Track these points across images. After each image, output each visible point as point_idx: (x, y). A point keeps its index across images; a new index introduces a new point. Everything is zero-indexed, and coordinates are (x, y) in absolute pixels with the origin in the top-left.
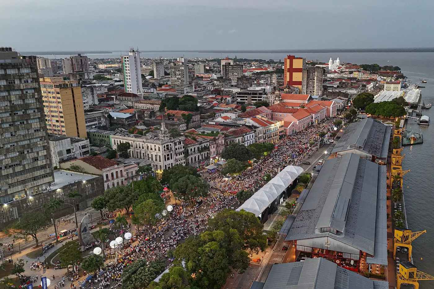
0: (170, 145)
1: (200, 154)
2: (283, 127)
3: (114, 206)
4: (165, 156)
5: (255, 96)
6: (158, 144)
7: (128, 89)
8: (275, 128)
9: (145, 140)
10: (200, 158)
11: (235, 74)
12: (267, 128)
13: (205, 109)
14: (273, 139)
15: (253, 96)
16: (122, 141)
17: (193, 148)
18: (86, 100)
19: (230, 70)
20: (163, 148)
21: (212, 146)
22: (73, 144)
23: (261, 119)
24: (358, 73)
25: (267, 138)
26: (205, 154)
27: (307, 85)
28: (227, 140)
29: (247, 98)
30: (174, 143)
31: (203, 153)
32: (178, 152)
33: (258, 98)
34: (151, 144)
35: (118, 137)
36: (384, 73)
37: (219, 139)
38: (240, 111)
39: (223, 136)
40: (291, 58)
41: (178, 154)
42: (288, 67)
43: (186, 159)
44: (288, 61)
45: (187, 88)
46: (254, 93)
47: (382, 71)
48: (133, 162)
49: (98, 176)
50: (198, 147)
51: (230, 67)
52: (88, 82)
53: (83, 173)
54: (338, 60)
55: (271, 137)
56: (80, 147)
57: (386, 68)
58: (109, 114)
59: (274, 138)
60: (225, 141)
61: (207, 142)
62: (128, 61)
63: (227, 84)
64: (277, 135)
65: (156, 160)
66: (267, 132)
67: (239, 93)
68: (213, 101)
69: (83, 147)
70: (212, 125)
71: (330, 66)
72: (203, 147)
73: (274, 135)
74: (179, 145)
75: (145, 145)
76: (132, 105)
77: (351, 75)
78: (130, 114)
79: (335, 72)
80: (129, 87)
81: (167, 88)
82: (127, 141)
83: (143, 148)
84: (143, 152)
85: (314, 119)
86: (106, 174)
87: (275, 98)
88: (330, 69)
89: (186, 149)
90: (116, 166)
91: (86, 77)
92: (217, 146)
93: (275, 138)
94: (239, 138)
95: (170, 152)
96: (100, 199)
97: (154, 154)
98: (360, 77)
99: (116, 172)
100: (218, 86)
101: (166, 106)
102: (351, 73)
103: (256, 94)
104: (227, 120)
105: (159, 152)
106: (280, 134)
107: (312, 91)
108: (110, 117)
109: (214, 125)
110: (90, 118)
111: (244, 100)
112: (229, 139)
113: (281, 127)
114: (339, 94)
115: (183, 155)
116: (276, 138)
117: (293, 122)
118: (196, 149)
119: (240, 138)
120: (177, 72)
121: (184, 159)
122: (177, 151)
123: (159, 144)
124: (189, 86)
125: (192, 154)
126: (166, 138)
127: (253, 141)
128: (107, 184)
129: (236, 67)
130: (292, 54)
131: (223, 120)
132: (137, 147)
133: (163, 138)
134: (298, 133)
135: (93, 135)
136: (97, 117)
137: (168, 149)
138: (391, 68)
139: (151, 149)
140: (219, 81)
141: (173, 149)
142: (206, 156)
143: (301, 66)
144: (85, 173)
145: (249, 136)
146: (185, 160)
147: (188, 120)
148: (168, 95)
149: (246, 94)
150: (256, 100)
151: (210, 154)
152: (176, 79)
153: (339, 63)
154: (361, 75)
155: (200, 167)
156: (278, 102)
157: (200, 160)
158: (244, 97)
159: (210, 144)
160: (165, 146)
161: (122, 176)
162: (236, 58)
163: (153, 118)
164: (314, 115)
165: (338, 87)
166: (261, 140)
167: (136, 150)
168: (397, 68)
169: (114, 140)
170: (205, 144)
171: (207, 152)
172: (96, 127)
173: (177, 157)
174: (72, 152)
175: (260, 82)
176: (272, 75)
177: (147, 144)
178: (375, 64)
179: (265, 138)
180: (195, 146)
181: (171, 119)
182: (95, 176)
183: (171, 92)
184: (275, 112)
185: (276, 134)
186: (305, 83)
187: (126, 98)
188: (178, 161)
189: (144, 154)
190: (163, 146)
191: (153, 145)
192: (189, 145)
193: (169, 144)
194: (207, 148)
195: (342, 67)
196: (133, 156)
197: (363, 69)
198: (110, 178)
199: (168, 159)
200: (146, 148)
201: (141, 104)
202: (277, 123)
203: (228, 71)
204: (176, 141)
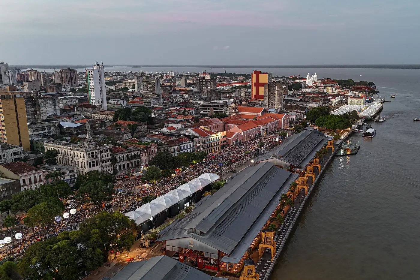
0: (96, 152)
1: (130, 162)
2: (225, 137)
4: (90, 163)
5: (216, 108)
6: (82, 152)
7: (92, 101)
8: (216, 138)
9: (72, 148)
10: (130, 165)
11: (208, 87)
12: (207, 138)
13: (159, 120)
14: (214, 149)
15: (215, 108)
16: (53, 148)
17: (121, 156)
18: (44, 110)
19: (204, 84)
20: (88, 155)
21: (144, 154)
22: (4, 151)
23: (204, 130)
24: (331, 88)
25: (206, 148)
26: (135, 162)
27: (268, 99)
28: (161, 149)
29: (209, 110)
30: (100, 151)
31: (133, 161)
32: (104, 160)
33: (220, 110)
34: (77, 152)
35: (50, 144)
36: (358, 88)
37: (150, 147)
38: (193, 122)
39: (156, 145)
40: (257, 73)
41: (105, 162)
42: (254, 81)
43: (113, 166)
44: (254, 76)
45: (155, 100)
46: (217, 106)
47: (357, 86)
48: (56, 168)
49: (14, 181)
50: (127, 156)
51: (204, 81)
52: (64, 94)
53: (3, 178)
54: (315, 76)
55: (212, 146)
56: (11, 153)
57: (360, 83)
58: (59, 123)
59: (215, 147)
60: (158, 150)
61: (137, 150)
62: (92, 74)
63: (196, 97)
64: (219, 144)
65: (82, 167)
66: (207, 142)
67: (203, 106)
68: (172, 113)
69: (15, 154)
70: (155, 134)
71: (307, 81)
72: (133, 155)
73: (215, 145)
74: (105, 152)
75: (72, 152)
76: (90, 116)
77: (325, 90)
78: (80, 124)
79: (311, 87)
80: (93, 98)
81: (138, 100)
82: (55, 148)
83: (71, 155)
84: (71, 159)
85: (261, 131)
86: (23, 179)
87: (232, 110)
88: (307, 83)
89: (113, 156)
90: (34, 172)
91: (63, 89)
92: (149, 154)
93: (216, 148)
94: (174, 147)
95: (95, 159)
96: (6, 202)
97: (80, 161)
98: (333, 92)
99: (34, 177)
100: (187, 98)
101: (118, 117)
102: (325, 87)
103: (218, 106)
104: (171, 130)
105: (84, 159)
106: (222, 144)
107: (273, 104)
108: (60, 126)
109: (157, 134)
110: (39, 127)
111: (206, 111)
112: (163, 148)
113: (223, 137)
114: (297, 107)
115: (110, 162)
116: (218, 148)
117: (237, 133)
118: (125, 157)
119: (176, 147)
120: (149, 85)
121: (111, 166)
122: (103, 158)
123: (84, 152)
124: (156, 99)
125: (120, 162)
126: (90, 146)
127: (190, 150)
128: (24, 189)
129: (209, 81)
130: (258, 70)
131: (168, 130)
132: (65, 155)
133: (88, 146)
134: (242, 143)
135: (35, 143)
136: (47, 126)
137: (93, 156)
138: (364, 83)
139: (77, 156)
140: (188, 94)
141: (99, 156)
142: (136, 163)
143: (266, 81)
144: (5, 178)
145: (186, 145)
146: (112, 168)
147: (133, 129)
148: (133, 106)
149: (208, 106)
150: (218, 112)
151: (141, 162)
152: (148, 91)
153: (316, 79)
154: (333, 90)
155: (129, 174)
156: (235, 114)
157: (130, 167)
158: (207, 109)
159: (140, 152)
160: (89, 153)
161: (41, 181)
162: (225, 72)
163: (104, 128)
164: (261, 127)
165: (301, 101)
166: (199, 150)
167: (65, 157)
168: (372, 84)
169: (47, 148)
170: (136, 152)
171: (137, 160)
172: (40, 136)
173: (103, 164)
174: (2, 158)
175: (232, 95)
176: (240, 88)
177: (74, 151)
178: (350, 80)
179: (205, 147)
180: (123, 154)
181: (118, 128)
182: (12, 181)
183: (138, 104)
184: (228, 123)
185: (217, 144)
186: (266, 97)
187: (86, 109)
188: (105, 168)
189: (71, 160)
190: (88, 153)
191: (79, 153)
192: (117, 153)
193: (94, 151)
194: (137, 156)
195: (318, 82)
196: (63, 163)
197: (337, 84)
198: (27, 182)
199: (94, 166)
200: (73, 156)
201: (98, 115)
202: (218, 133)
203: (202, 85)
204: (102, 149)
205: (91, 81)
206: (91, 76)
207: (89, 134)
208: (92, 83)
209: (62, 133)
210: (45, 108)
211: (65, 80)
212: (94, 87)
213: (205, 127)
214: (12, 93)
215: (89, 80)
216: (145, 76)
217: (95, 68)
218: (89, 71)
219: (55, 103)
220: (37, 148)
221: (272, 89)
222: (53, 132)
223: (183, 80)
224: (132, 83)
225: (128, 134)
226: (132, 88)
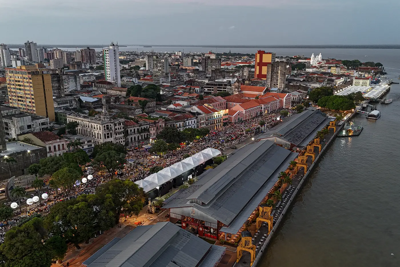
0: (110, 125)
1: (140, 135)
2: (227, 115)
3: (43, 172)
4: (105, 134)
5: (220, 87)
6: (99, 124)
7: (107, 78)
8: (219, 115)
9: (90, 120)
10: (140, 138)
11: (213, 67)
12: (210, 116)
13: (166, 97)
14: (216, 126)
15: (218, 87)
16: (74, 120)
17: (132, 129)
18: (66, 86)
19: (209, 63)
20: (103, 127)
21: (152, 128)
22: (34, 121)
23: (208, 107)
24: (335, 68)
25: (209, 124)
26: (145, 135)
27: (271, 78)
28: (167, 124)
29: (213, 89)
30: (114, 124)
31: (143, 134)
32: (117, 132)
33: (223, 89)
34: (94, 124)
35: (71, 117)
36: (364, 69)
37: (159, 122)
38: (198, 99)
39: (164, 120)
40: (261, 53)
41: (118, 134)
42: (258, 61)
44: (258, 55)
45: (163, 78)
46: (220, 85)
47: (363, 66)
48: (76, 138)
49: (42, 148)
50: (138, 129)
51: (209, 61)
52: (84, 71)
53: (33, 145)
54: (320, 56)
55: (214, 123)
56: (40, 123)
57: (366, 64)
58: (79, 98)
59: (217, 124)
60: (165, 125)
61: (146, 125)
62: (108, 53)
63: (201, 76)
65: (98, 138)
66: (210, 119)
67: (207, 84)
68: (179, 90)
69: (43, 124)
70: (163, 110)
71: (311, 61)
72: (143, 128)
73: (218, 122)
74: (119, 125)
75: (90, 124)
76: (106, 92)
77: (329, 70)
78: (97, 99)
79: (315, 67)
80: (109, 76)
81: (148, 78)
82: (76, 120)
83: (89, 127)
84: (89, 130)
85: (263, 109)
86: (49, 146)
87: (235, 89)
88: (311, 64)
89: (125, 129)
90: (58, 140)
92: (157, 129)
93: (219, 125)
94: (180, 123)
95: (109, 131)
96: (35, 166)
97: (96, 132)
98: (338, 72)
99: (58, 145)
100: (193, 77)
101: (130, 94)
102: (329, 68)
103: (222, 85)
104: (178, 107)
105: (100, 131)
106: (224, 121)
107: (276, 84)
108: (80, 100)
109: (165, 110)
110: (63, 101)
111: (210, 90)
112: (170, 123)
113: (226, 115)
114: (299, 87)
115: (123, 135)
116: (220, 125)
117: (239, 111)
118: (136, 130)
120: (158, 64)
121: (124, 138)
122: (116, 131)
123: (100, 124)
124: (164, 77)
125: (131, 134)
126: (106, 119)
127: (194, 126)
128: (50, 155)
129: (214, 60)
130: (262, 49)
131: (175, 107)
132: (84, 126)
133: (103, 119)
134: (243, 121)
135: (59, 115)
136: (69, 100)
137: (108, 128)
138: (371, 64)
139: (94, 128)
140: (194, 73)
141: (113, 128)
143: (270, 61)
144: (34, 144)
145: (190, 121)
146: (124, 139)
147: (143, 105)
148: (144, 84)
149: (212, 85)
150: (221, 90)
151: (150, 135)
152: (157, 70)
153: (321, 59)
154: (338, 70)
155: (139, 146)
156: (237, 93)
157: (140, 140)
158: (210, 87)
159: (149, 127)
160: (105, 126)
161: (63, 149)
162: (230, 52)
163: (117, 103)
164: (263, 106)
165: (304, 81)
166: (203, 126)
167: (84, 129)
168: (379, 65)
169: (69, 119)
170: (145, 126)
171: (147, 133)
172: (64, 109)
173: (116, 136)
174: (32, 128)
175: (235, 74)
176: (244, 68)
177: (91, 123)
178: (356, 60)
179: (208, 124)
180: (135, 128)
181: (130, 104)
182: (40, 147)
183: (149, 82)
184: (230, 101)
185: (220, 121)
186: (269, 76)
187: (102, 85)
188: (118, 139)
189: (89, 132)
190: (104, 125)
191: (96, 125)
192: (129, 127)
193: (109, 124)
194: (147, 130)
195: (323, 62)
196: (82, 133)
197: (343, 64)
198: (52, 149)
199: (108, 137)
200: (91, 127)
201: (113, 91)
202: (221, 111)
203: (208, 64)
204: (116, 122)
205: (107, 60)
206: (107, 55)
207: (105, 109)
208: (108, 61)
209: (81, 107)
210: (68, 84)
211: (85, 59)
212: (109, 65)
213: (208, 105)
214: (41, 70)
215: (105, 59)
216: (155, 55)
217: (111, 47)
218: (106, 51)
219: (76, 79)
220: (61, 119)
221: (275, 69)
222: (74, 106)
223: (190, 60)
224: (143, 62)
225: (139, 109)
226: (143, 67)
